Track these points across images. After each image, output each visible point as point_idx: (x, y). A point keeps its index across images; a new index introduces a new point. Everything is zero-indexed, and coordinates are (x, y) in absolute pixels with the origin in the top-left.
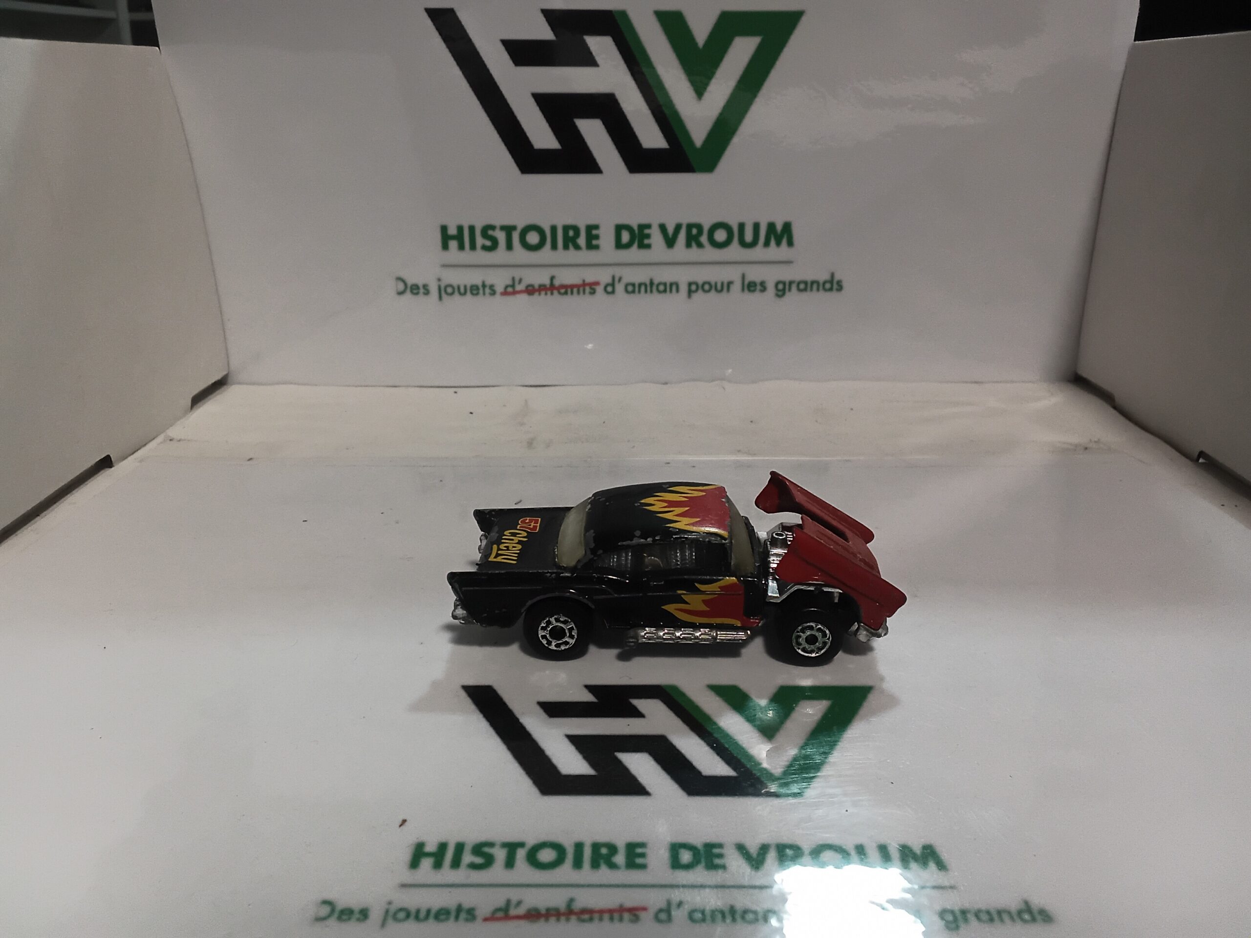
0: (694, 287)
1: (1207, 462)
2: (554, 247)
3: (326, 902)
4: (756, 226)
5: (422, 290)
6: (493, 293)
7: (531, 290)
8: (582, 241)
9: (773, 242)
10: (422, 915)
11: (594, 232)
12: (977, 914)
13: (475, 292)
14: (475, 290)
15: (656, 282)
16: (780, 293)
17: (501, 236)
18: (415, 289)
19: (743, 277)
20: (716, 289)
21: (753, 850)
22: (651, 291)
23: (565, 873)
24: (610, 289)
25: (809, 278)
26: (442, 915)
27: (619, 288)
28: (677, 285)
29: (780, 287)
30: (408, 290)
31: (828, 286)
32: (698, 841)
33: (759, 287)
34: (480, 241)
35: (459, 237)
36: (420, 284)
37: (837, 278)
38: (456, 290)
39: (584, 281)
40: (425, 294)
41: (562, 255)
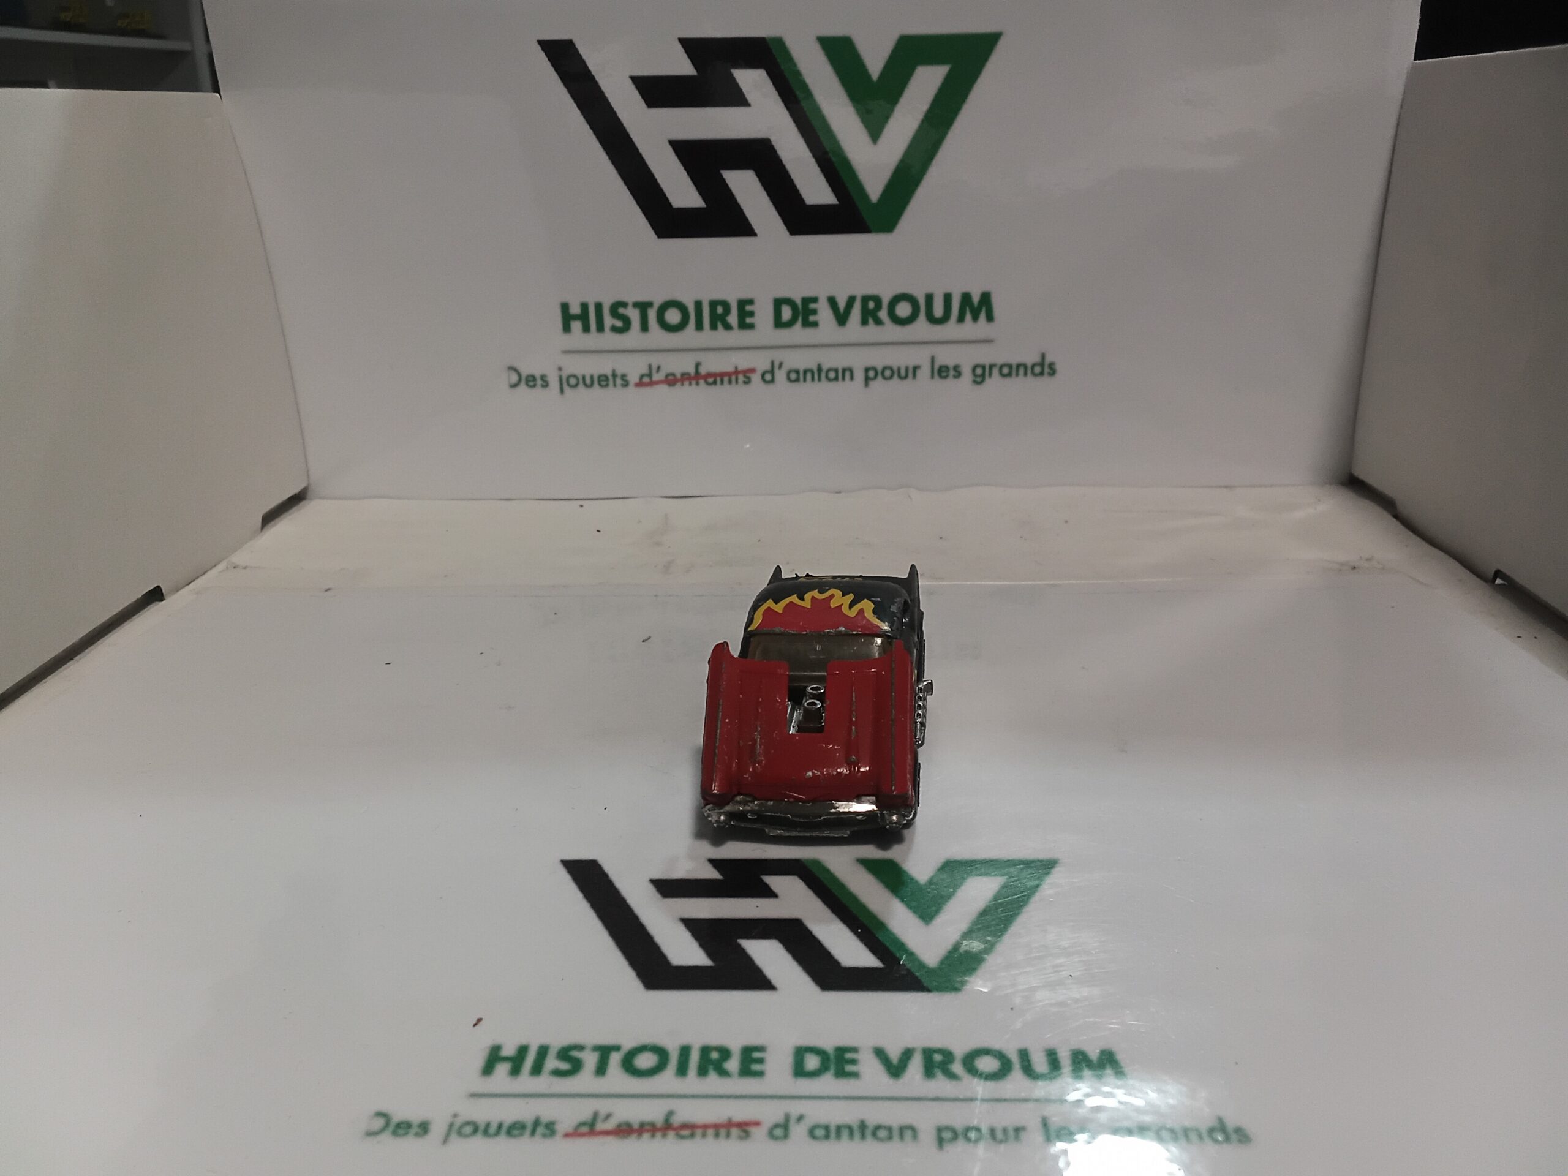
0: (871, 374)
1: (1506, 583)
2: (699, 326)
3: (380, 1114)
4: (948, 298)
5: (539, 382)
6: (626, 384)
7: (671, 380)
8: (733, 319)
9: (968, 317)
10: (493, 1129)
11: (748, 308)
13: (604, 383)
14: (603, 381)
15: (825, 367)
16: (979, 379)
18: (531, 381)
19: (933, 360)
20: (899, 376)
21: (894, 1055)
22: (819, 380)
23: (667, 1081)
24: (768, 377)
25: (1014, 360)
26: (515, 1129)
27: (780, 375)
28: (851, 371)
29: (979, 371)
30: (523, 382)
31: (1037, 370)
32: (828, 1044)
33: (952, 373)
34: (609, 321)
35: (584, 317)
36: (537, 374)
37: (1048, 360)
38: (581, 381)
39: (736, 368)
40: (543, 386)
41: (709, 337)
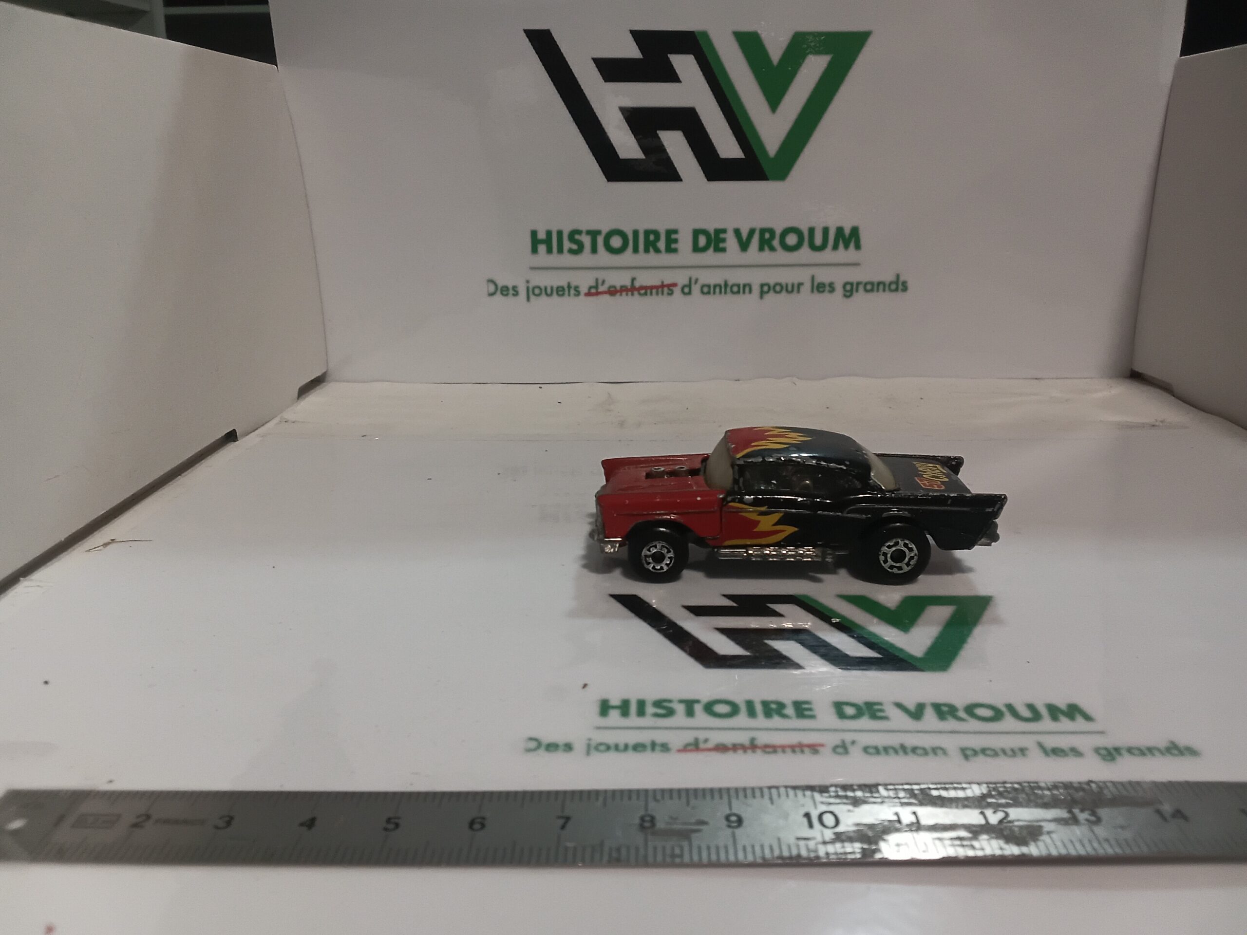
0: (766, 288)
3: (531, 739)
4: (826, 231)
5: (511, 292)
6: (578, 293)
7: (612, 292)
8: (662, 245)
9: (841, 245)
11: (673, 236)
12: (1130, 750)
13: (561, 293)
14: (560, 291)
15: (730, 283)
16: (848, 294)
17: (586, 240)
18: (505, 291)
19: (813, 278)
20: (787, 290)
21: (912, 707)
22: (725, 293)
23: (742, 719)
24: (686, 290)
25: (876, 279)
26: (638, 747)
27: (696, 289)
28: (750, 286)
29: (848, 287)
30: (499, 292)
31: (893, 287)
32: (858, 700)
33: (827, 288)
34: (567, 244)
35: (548, 241)
36: (510, 285)
37: (902, 279)
38: (543, 292)
39: (663, 282)
40: (514, 295)
41: (643, 258)
